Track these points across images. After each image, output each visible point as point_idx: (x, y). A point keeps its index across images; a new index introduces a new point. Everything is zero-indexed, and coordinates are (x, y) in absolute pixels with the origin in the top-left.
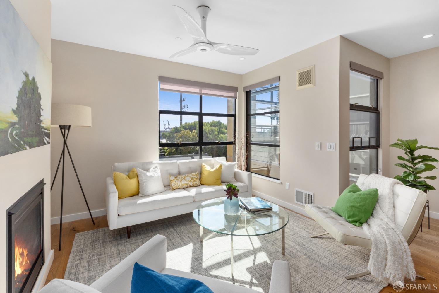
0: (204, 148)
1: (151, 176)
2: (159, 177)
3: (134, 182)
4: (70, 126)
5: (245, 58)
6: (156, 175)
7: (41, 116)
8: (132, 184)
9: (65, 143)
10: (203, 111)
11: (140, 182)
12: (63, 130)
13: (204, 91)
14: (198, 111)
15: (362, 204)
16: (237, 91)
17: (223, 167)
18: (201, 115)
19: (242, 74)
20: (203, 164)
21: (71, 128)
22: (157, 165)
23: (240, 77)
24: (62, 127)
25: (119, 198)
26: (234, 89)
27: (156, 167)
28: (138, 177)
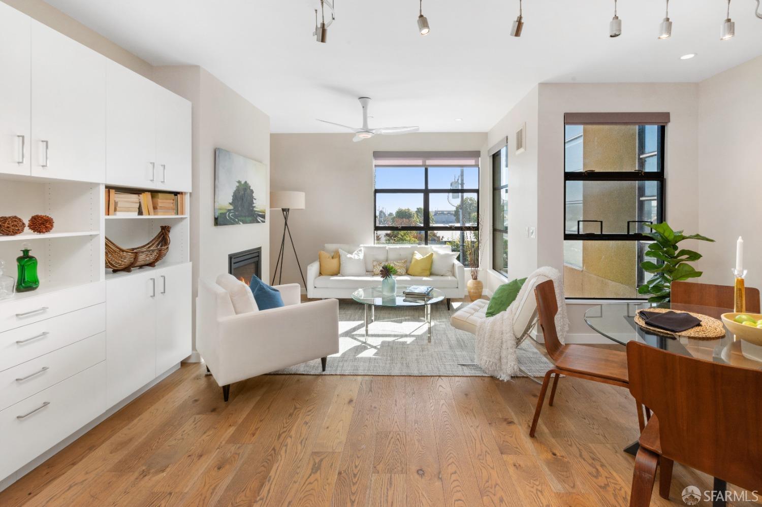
0: (430, 233)
1: (351, 258)
2: (359, 259)
3: (335, 261)
4: (289, 209)
5: (462, 119)
6: (356, 257)
7: (254, 203)
8: (332, 264)
9: (286, 224)
10: (430, 187)
11: (341, 263)
12: (285, 213)
13: (429, 162)
14: (423, 187)
15: (500, 295)
16: (480, 156)
17: (434, 256)
18: (426, 192)
19: (487, 131)
20: (416, 252)
21: (290, 211)
22: (362, 248)
23: (485, 136)
24: (283, 210)
25: (320, 274)
26: (476, 154)
27: (360, 250)
28: (340, 257)
